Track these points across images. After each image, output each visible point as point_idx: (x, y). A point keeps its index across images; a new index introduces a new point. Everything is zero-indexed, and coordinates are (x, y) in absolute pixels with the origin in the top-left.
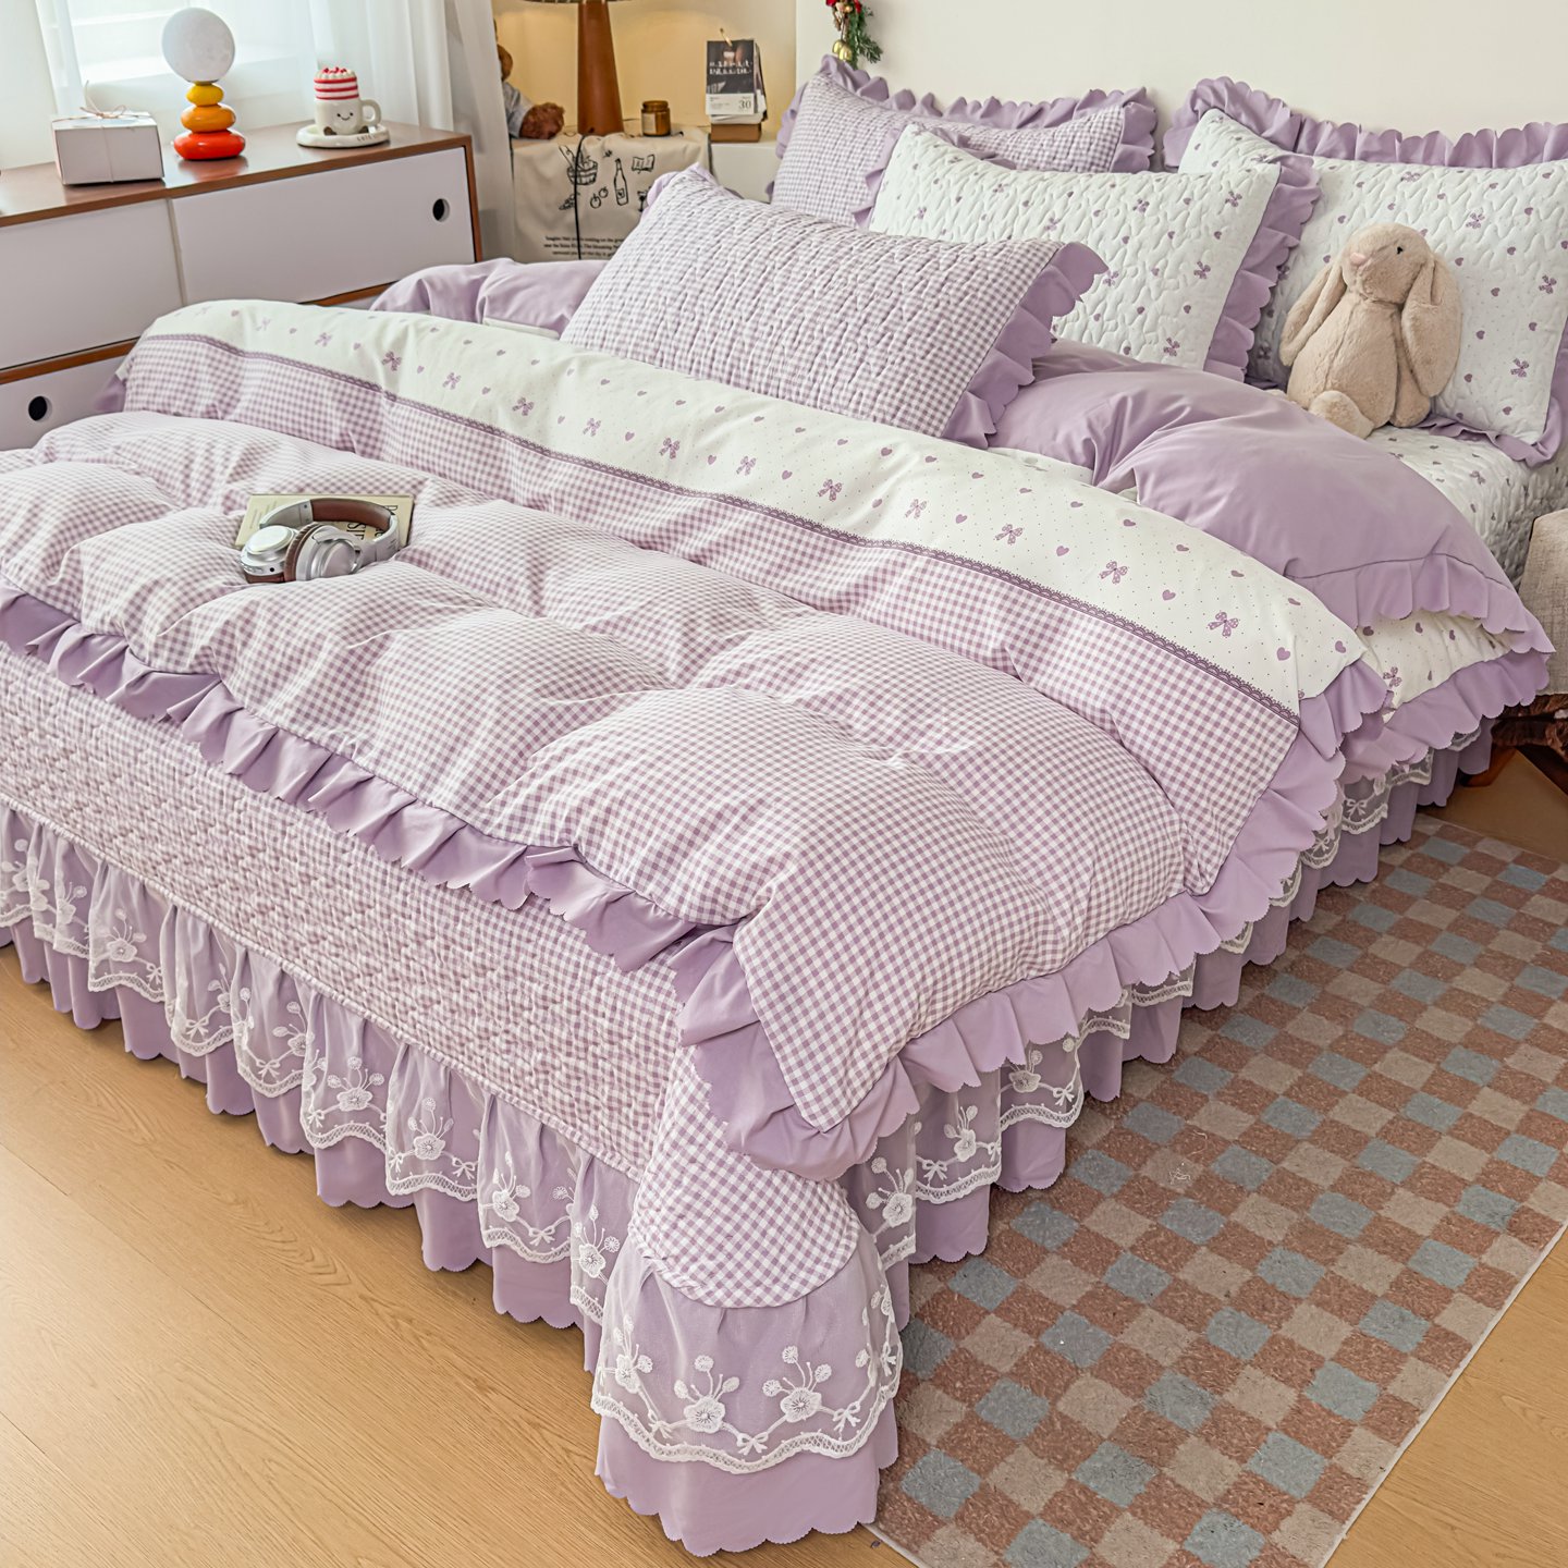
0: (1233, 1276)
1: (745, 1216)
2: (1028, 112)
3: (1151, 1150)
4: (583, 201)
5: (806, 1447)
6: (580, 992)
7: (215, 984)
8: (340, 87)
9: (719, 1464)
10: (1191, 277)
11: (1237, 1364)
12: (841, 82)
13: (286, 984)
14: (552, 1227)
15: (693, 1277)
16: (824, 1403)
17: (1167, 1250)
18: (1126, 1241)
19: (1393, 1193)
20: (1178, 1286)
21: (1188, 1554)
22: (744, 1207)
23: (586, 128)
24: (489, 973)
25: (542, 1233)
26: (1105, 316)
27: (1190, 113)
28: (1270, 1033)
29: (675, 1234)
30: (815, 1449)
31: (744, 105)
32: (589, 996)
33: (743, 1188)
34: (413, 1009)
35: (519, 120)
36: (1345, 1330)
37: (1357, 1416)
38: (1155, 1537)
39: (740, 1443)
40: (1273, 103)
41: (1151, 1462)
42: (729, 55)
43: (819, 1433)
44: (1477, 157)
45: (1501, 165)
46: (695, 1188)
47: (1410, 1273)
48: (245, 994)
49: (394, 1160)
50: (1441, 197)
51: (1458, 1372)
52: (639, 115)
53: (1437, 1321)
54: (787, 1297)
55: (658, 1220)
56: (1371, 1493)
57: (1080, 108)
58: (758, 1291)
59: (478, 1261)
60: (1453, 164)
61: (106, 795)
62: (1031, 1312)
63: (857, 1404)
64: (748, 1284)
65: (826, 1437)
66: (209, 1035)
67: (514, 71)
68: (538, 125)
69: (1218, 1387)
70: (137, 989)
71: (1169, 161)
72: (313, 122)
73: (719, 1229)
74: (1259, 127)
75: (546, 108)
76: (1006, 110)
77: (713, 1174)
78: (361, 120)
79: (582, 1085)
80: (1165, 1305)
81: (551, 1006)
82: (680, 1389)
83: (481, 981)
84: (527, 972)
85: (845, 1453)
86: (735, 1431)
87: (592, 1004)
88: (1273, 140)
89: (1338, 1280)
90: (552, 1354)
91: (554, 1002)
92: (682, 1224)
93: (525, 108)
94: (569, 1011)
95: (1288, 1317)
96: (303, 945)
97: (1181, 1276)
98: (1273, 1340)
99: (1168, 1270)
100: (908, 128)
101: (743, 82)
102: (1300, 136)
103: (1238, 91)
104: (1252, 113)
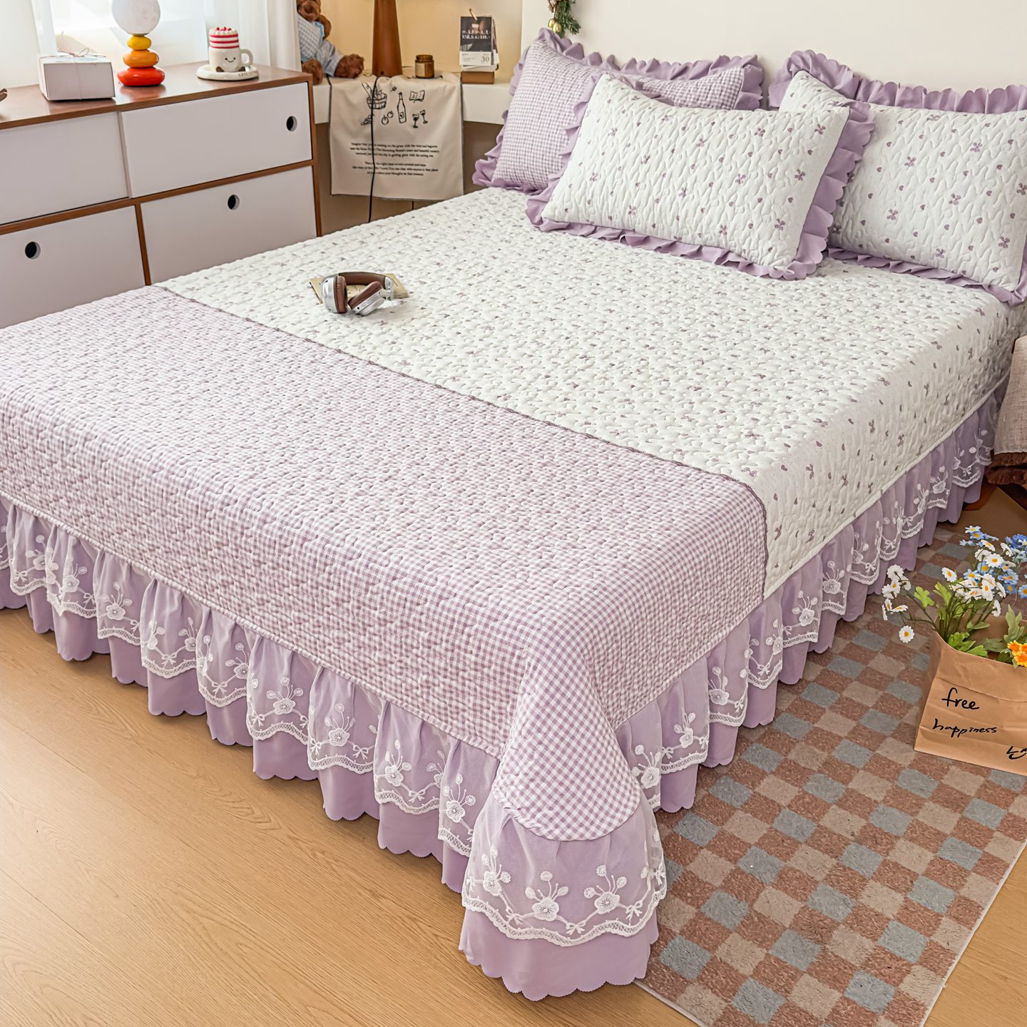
0: (856, 823)
1: (572, 782)
2: (678, 69)
3: (793, 743)
4: (377, 120)
5: (609, 930)
6: (455, 637)
7: (183, 632)
8: (227, 40)
9: (553, 941)
10: (792, 179)
11: (864, 879)
12: (552, 46)
13: (237, 631)
14: (424, 790)
15: (539, 821)
16: (621, 902)
17: (811, 807)
18: (784, 803)
19: (948, 769)
20: (821, 830)
21: (848, 1000)
22: (572, 776)
23: (378, 71)
24: (388, 625)
25: (417, 794)
26: (737, 204)
27: (786, 73)
28: (860, 668)
29: (527, 792)
30: (614, 931)
31: (484, 59)
32: (461, 640)
33: (571, 763)
34: (330, 645)
35: (334, 65)
36: (930, 856)
37: (943, 910)
38: (826, 989)
39: (568, 927)
40: (841, 68)
41: (818, 942)
42: (475, 26)
43: (616, 921)
44: (975, 106)
45: (990, 111)
46: (542, 761)
47: (963, 819)
48: (207, 639)
49: (314, 746)
50: (954, 131)
51: (1002, 882)
52: (413, 64)
53: (986, 850)
54: (600, 834)
55: (516, 782)
56: (958, 958)
57: (714, 67)
58: (581, 830)
59: (365, 813)
60: (959, 110)
61: (108, 506)
62: (728, 847)
63: (641, 902)
64: (575, 825)
65: (621, 924)
66: (175, 665)
67: (332, 32)
68: (349, 68)
69: (853, 892)
70: (124, 638)
71: (773, 103)
72: (208, 62)
73: (556, 790)
74: (832, 83)
75: (352, 57)
76: (663, 67)
77: (553, 753)
78: (240, 62)
79: (454, 696)
80: (814, 842)
81: (433, 646)
82: (530, 893)
83: (383, 629)
84: (417, 624)
85: (632, 933)
86: (565, 921)
87: (463, 645)
88: (841, 92)
89: (921, 824)
90: (419, 874)
91: (436, 644)
92: (532, 785)
93: (338, 57)
94: (446, 650)
95: (892, 848)
96: (252, 606)
97: (821, 823)
98: (885, 863)
99: (814, 820)
100: (603, 76)
101: (484, 44)
102: (858, 90)
103: (818, 59)
104: (827, 74)
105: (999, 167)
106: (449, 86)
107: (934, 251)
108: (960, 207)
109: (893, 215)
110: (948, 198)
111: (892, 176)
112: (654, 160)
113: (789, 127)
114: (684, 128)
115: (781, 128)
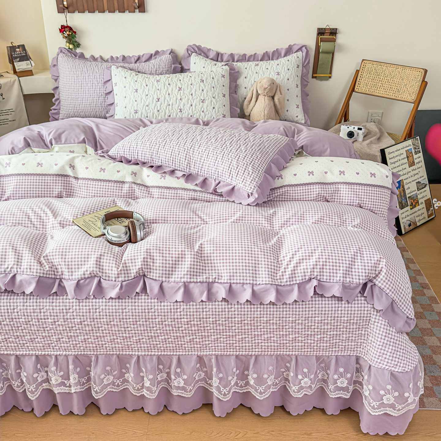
2: (136, 59)
10: (223, 98)
12: (69, 55)
27: (187, 55)
31: (28, 65)
40: (209, 50)
50: (267, 69)
74: (207, 56)
76: (128, 58)
100: (113, 67)
101: (25, 57)
102: (218, 57)
103: (199, 48)
104: (204, 53)
105: (288, 79)
106: (12, 80)
112: (162, 99)
113: (212, 77)
114: (169, 84)
115: (209, 78)
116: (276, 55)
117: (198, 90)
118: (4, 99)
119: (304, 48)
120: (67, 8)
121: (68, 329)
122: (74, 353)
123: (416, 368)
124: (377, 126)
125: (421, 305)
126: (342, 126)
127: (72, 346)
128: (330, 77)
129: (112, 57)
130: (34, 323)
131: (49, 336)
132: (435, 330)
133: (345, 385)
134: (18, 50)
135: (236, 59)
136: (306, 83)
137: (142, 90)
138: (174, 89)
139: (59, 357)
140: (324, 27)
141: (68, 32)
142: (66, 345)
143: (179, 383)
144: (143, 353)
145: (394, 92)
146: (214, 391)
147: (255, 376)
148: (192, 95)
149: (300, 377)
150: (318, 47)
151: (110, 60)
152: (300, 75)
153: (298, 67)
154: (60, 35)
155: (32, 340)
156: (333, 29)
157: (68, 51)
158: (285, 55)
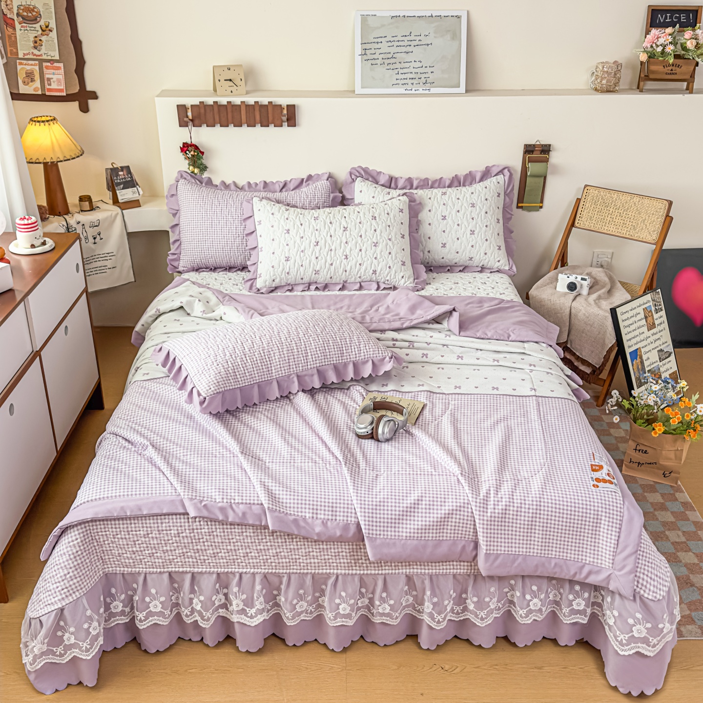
10: (400, 239)
27: (350, 180)
31: (134, 193)
40: (379, 173)
50: (458, 199)
52: (78, 202)
57: (306, 181)
74: (376, 181)
75: (41, 207)
76: (270, 185)
100: (254, 199)
101: (131, 183)
102: (391, 183)
103: (366, 170)
104: (372, 177)
105: (486, 213)
106: (114, 213)
107: (468, 258)
108: (476, 235)
109: (444, 245)
110: (469, 232)
111: (437, 226)
112: (321, 243)
113: (386, 212)
114: (331, 223)
115: (383, 214)
116: (469, 180)
117: (369, 230)
118: (101, 239)
119: (506, 171)
120: (192, 120)
121: (257, 541)
122: (263, 571)
123: (669, 592)
124: (606, 272)
125: (672, 513)
126: (561, 276)
127: (262, 561)
128: (541, 207)
129: (249, 183)
130: (219, 534)
131: (235, 550)
132: (691, 544)
133: (582, 607)
134: (121, 173)
135: (415, 185)
136: (509, 216)
137: (295, 231)
138: (338, 229)
139: (243, 575)
140: (532, 142)
141: (192, 153)
142: (255, 561)
143: (384, 609)
144: (343, 572)
145: (629, 229)
146: (426, 618)
147: (475, 599)
148: (361, 236)
149: (528, 597)
150: (524, 169)
151: (247, 188)
152: (501, 207)
153: (498, 196)
154: (181, 156)
155: (215, 555)
156: (546, 145)
157: (191, 176)
158: (481, 180)
